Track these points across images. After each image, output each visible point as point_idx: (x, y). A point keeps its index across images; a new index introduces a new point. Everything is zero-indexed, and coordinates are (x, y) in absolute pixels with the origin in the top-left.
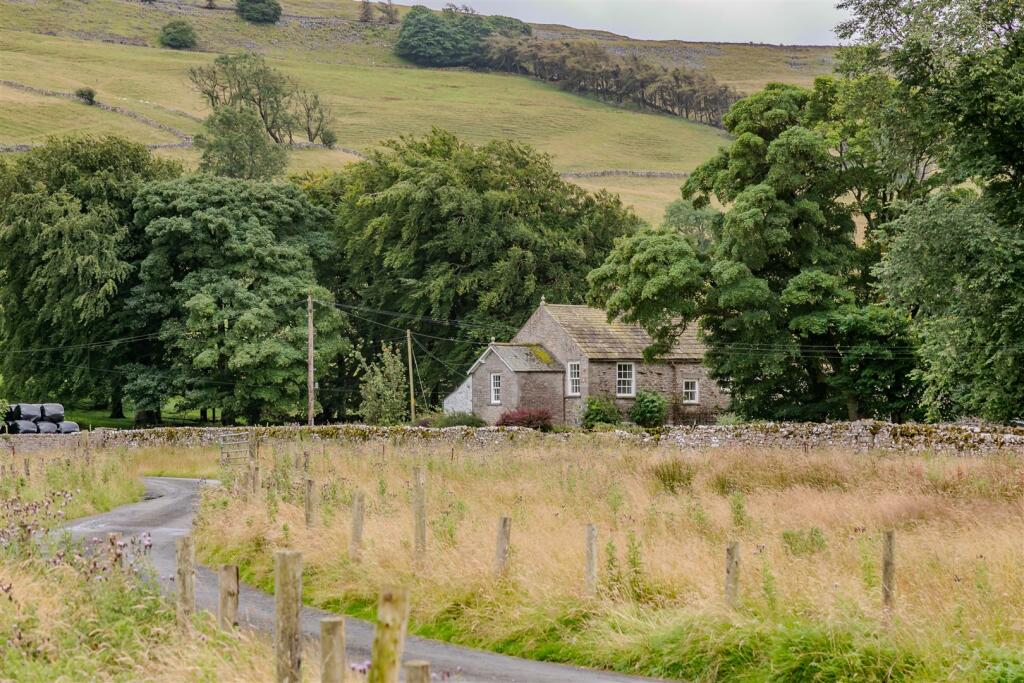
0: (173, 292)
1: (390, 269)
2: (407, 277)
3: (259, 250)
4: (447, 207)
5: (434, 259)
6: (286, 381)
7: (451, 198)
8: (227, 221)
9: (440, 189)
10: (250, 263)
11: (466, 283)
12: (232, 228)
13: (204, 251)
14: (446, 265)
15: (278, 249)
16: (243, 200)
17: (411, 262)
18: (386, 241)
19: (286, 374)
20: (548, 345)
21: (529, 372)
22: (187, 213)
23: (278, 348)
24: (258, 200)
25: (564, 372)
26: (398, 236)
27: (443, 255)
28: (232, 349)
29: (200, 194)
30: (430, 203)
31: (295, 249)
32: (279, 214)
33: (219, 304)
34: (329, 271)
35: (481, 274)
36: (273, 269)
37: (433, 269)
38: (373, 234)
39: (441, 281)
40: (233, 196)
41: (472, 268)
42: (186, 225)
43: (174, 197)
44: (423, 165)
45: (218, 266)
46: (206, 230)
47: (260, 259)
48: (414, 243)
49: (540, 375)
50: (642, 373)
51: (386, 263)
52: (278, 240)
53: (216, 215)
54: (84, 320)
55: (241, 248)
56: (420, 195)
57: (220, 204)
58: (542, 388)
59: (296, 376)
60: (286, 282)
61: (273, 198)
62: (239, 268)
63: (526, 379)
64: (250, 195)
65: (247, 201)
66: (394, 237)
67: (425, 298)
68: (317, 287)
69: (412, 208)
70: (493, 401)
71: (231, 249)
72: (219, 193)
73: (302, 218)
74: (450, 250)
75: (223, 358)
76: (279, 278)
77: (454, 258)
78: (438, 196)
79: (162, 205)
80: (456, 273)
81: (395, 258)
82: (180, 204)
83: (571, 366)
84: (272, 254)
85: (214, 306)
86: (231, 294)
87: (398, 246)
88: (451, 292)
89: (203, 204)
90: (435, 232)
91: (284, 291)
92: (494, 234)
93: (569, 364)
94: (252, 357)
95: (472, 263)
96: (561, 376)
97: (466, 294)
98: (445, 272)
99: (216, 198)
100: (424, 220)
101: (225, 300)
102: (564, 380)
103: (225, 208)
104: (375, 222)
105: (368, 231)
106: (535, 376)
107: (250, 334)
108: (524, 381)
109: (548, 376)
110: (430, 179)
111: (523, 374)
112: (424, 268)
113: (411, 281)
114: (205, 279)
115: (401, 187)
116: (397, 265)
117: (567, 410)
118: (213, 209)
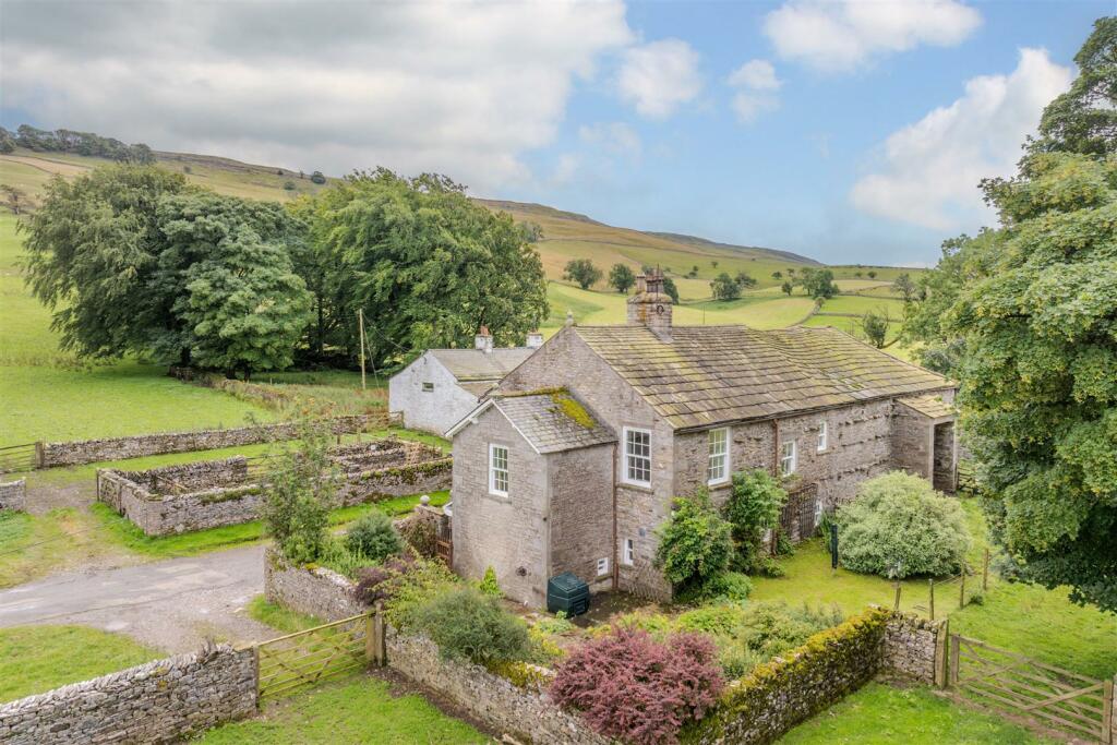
0: (178, 277)
1: (347, 264)
2: (359, 270)
3: (245, 248)
4: (389, 219)
5: (379, 258)
6: (265, 346)
7: (392, 212)
8: (221, 225)
9: (384, 206)
10: (239, 257)
11: (403, 276)
12: (226, 230)
13: (204, 247)
14: (389, 262)
15: (261, 247)
16: (238, 210)
17: (362, 259)
18: (345, 243)
19: (265, 341)
20: (582, 391)
21: (566, 451)
22: (191, 219)
23: (260, 321)
24: (250, 211)
25: (616, 443)
26: (354, 240)
27: (387, 254)
28: (222, 321)
29: (204, 205)
30: (377, 216)
31: (276, 247)
32: (264, 221)
33: (214, 286)
34: (302, 264)
35: (415, 270)
36: (257, 262)
37: (379, 265)
38: (335, 239)
39: (384, 273)
40: (230, 207)
41: (408, 265)
42: (190, 227)
43: (183, 206)
44: (372, 190)
45: (216, 259)
46: (204, 231)
47: (247, 254)
48: (366, 246)
49: (582, 453)
50: (740, 442)
51: (344, 259)
52: (264, 239)
53: (213, 221)
54: (110, 296)
55: (232, 246)
56: (370, 209)
57: (219, 212)
58: (585, 475)
59: (273, 342)
60: (268, 272)
61: (262, 210)
62: (231, 260)
63: (561, 465)
64: (244, 207)
65: (241, 212)
66: (350, 241)
67: (372, 285)
68: (292, 276)
69: (364, 218)
70: (494, 491)
71: (224, 246)
72: (218, 204)
73: (283, 226)
74: (393, 251)
75: (215, 329)
76: (262, 269)
77: (395, 258)
78: (383, 211)
79: (176, 212)
80: (396, 268)
81: (351, 255)
82: (187, 211)
83: (630, 433)
84: (257, 251)
85: (210, 288)
86: (223, 280)
87: (353, 248)
88: (392, 281)
89: (205, 212)
90: (379, 238)
91: (265, 279)
92: (424, 239)
93: (625, 429)
94: (237, 328)
95: (409, 261)
96: (610, 450)
97: (401, 284)
98: (388, 267)
99: (216, 208)
100: (373, 229)
101: (218, 284)
102: (615, 456)
103: (222, 215)
104: (337, 230)
105: (332, 236)
106: (573, 457)
107: (237, 310)
108: (557, 469)
109: (593, 453)
110: (377, 198)
111: (555, 457)
112: (372, 264)
113: (363, 274)
114: (204, 268)
115: (356, 204)
116: (351, 260)
117: (619, 507)
118: (212, 216)
